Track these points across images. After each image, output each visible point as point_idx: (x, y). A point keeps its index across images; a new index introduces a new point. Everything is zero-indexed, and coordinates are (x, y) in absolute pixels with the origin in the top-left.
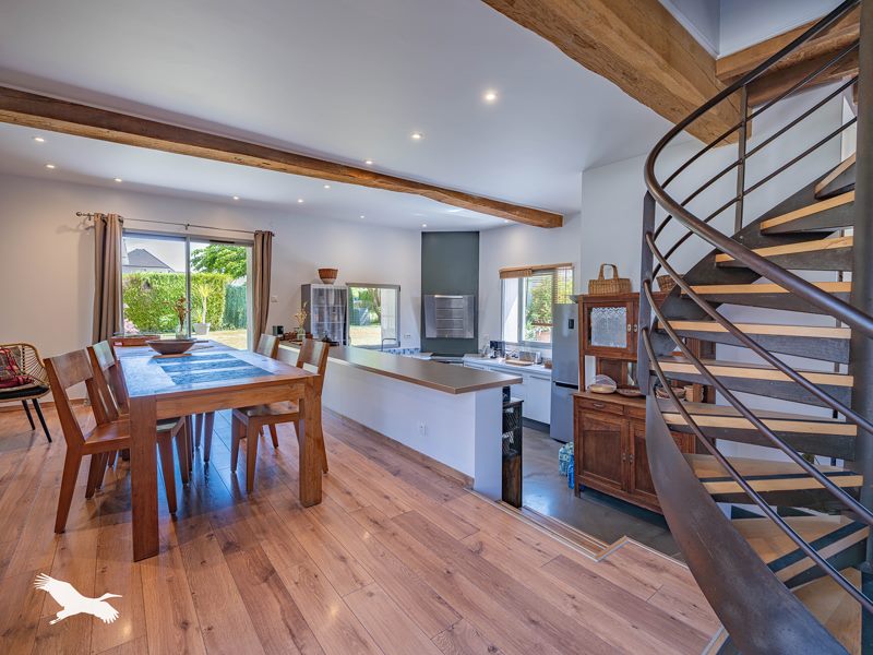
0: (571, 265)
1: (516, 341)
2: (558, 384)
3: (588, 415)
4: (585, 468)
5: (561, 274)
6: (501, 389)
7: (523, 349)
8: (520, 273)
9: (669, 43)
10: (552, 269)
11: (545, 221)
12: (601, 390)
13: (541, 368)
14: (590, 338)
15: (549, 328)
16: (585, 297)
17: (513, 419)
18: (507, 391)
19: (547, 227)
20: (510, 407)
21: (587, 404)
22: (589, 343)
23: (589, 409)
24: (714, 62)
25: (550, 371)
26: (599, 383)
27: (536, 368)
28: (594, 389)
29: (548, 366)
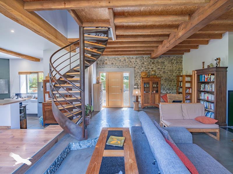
0: (43, 72)
1: (26, 93)
2: (39, 103)
3: (46, 107)
4: (46, 119)
5: (40, 74)
6: (19, 103)
7: (28, 95)
8: (26, 73)
9: (56, 35)
10: (37, 73)
11: (34, 60)
12: (49, 101)
13: (35, 99)
14: (46, 90)
15: (37, 88)
16: (44, 80)
17: (23, 110)
18: (21, 103)
19: (35, 61)
20: (22, 107)
21: (46, 105)
22: (46, 91)
23: (46, 106)
24: (67, 39)
25: (37, 100)
26: (49, 100)
27: (32, 99)
28: (48, 101)
29: (36, 99)
